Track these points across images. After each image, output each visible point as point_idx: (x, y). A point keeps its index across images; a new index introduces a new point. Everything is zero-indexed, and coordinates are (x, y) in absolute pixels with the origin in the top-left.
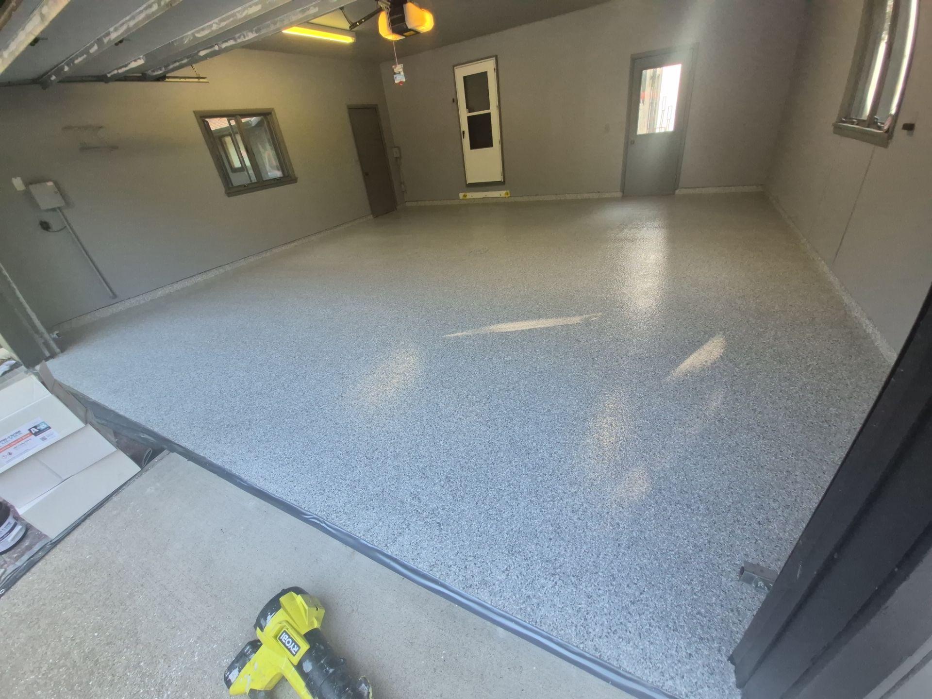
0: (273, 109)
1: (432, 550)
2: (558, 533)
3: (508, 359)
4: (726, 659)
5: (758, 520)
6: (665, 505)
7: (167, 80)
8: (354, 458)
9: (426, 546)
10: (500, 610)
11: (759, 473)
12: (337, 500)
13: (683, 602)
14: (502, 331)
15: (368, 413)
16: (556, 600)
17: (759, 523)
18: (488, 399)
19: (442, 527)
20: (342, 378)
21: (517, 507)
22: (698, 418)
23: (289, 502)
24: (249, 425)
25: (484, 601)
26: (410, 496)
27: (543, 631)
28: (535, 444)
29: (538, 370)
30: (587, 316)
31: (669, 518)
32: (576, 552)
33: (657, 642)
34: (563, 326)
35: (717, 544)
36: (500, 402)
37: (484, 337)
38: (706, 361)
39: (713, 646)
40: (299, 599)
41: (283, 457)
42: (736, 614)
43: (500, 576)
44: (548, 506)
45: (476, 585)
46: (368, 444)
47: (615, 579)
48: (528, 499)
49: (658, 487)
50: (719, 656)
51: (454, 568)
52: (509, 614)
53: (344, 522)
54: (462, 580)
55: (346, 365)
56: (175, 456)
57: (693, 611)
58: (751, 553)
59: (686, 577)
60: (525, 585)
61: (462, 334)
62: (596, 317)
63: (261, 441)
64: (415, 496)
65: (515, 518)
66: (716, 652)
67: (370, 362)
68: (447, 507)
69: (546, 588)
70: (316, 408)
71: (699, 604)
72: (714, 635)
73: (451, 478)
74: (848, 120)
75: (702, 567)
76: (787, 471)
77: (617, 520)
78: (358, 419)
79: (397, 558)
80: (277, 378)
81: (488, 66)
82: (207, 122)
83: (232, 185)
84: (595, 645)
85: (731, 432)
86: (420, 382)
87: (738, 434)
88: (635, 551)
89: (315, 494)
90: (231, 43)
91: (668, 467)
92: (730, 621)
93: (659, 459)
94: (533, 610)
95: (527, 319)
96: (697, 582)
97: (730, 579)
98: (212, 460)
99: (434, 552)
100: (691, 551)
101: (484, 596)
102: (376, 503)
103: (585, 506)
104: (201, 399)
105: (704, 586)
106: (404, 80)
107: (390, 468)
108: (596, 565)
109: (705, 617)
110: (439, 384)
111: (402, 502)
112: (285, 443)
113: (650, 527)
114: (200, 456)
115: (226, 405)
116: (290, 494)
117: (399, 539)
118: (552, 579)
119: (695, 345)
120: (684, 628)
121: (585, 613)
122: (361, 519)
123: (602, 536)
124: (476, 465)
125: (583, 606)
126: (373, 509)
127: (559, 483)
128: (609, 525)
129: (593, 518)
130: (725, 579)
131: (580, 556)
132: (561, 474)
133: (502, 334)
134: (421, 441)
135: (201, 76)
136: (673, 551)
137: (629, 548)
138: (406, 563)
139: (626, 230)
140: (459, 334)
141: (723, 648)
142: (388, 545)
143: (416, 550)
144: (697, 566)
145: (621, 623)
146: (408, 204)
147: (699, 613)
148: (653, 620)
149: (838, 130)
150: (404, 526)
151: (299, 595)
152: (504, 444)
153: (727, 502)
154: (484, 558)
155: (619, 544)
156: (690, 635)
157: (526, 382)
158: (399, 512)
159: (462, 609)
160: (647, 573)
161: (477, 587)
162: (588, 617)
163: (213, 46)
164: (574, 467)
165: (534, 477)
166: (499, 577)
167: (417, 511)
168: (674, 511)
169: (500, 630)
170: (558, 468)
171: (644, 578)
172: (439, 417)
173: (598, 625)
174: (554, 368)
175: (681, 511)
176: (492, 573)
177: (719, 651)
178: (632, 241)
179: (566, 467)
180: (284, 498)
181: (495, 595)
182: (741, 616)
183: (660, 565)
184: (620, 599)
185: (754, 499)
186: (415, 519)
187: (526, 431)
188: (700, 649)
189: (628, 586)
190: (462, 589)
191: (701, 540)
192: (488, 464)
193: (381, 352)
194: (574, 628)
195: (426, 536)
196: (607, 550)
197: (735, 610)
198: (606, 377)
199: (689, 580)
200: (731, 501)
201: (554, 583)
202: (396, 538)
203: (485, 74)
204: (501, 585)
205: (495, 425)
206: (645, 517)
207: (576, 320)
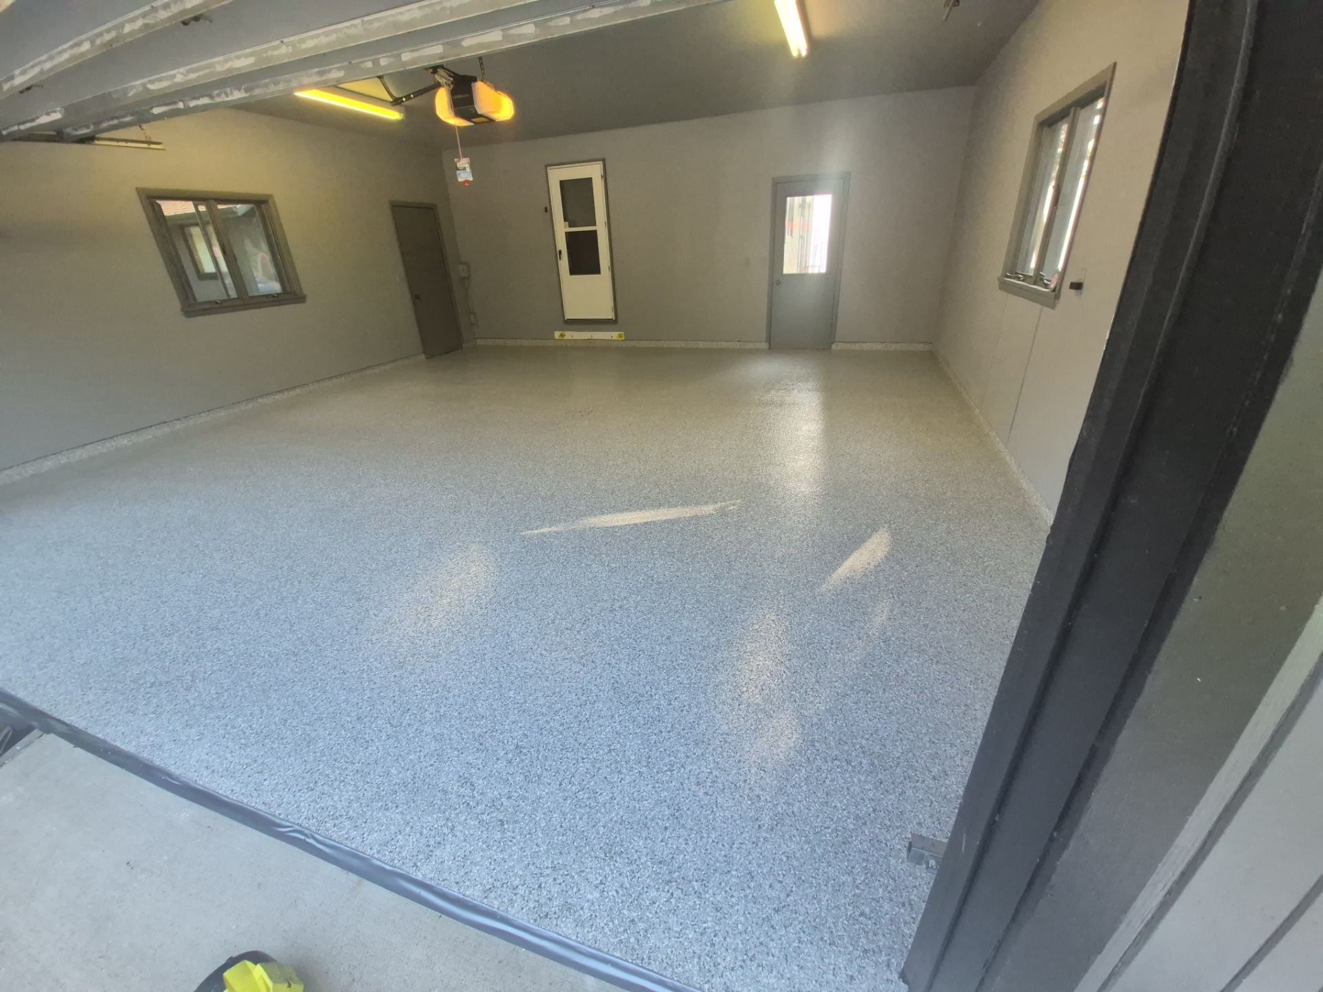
0: (270, 196)
1: (488, 865)
2: (677, 818)
3: (614, 565)
4: (895, 976)
5: (933, 774)
6: (819, 762)
7: (97, 142)
8: (370, 727)
9: (478, 859)
10: (590, 947)
11: (933, 710)
12: (336, 798)
13: (843, 901)
14: (607, 525)
15: (398, 653)
16: (672, 920)
17: (934, 778)
18: (584, 624)
19: (506, 826)
20: (359, 600)
21: (620, 784)
22: (859, 639)
23: (253, 807)
24: (192, 681)
25: (566, 937)
26: (459, 781)
27: (652, 971)
28: (648, 688)
29: (655, 580)
30: (723, 504)
31: (824, 781)
32: (701, 844)
33: (809, 965)
34: (691, 518)
35: (885, 812)
36: (601, 627)
37: (581, 534)
38: (869, 563)
39: (880, 960)
40: (258, 971)
41: (249, 731)
42: (909, 909)
43: (592, 894)
44: (664, 779)
45: (555, 913)
46: (394, 702)
47: (753, 877)
48: (637, 771)
49: (810, 737)
50: (888, 973)
51: (521, 891)
52: (602, 952)
53: (346, 834)
54: (534, 908)
55: (367, 579)
56: (51, 738)
57: (854, 912)
58: (925, 820)
59: (846, 864)
60: (628, 904)
61: (549, 530)
62: (734, 505)
63: (210, 708)
64: (466, 781)
65: (615, 801)
66: (885, 968)
67: (406, 573)
68: (515, 794)
69: (658, 903)
70: (312, 648)
71: (862, 901)
72: (881, 943)
73: (524, 748)
74: (1014, 275)
75: (866, 847)
76: (966, 705)
77: (757, 791)
78: (380, 663)
79: (432, 883)
80: (247, 602)
81: (593, 171)
82: (159, 206)
83: (195, 299)
84: (725, 983)
85: (899, 656)
86: (484, 602)
87: (907, 659)
88: (781, 833)
89: (300, 790)
90: (205, 101)
91: (823, 708)
92: (902, 920)
93: (811, 699)
94: (638, 942)
95: (641, 507)
96: (859, 870)
97: (900, 860)
98: (118, 744)
99: (492, 867)
100: (851, 826)
101: (567, 929)
102: (401, 797)
103: (714, 774)
104: (107, 640)
105: (869, 875)
106: (471, 179)
107: (428, 739)
108: (728, 860)
109: (870, 919)
110: (513, 604)
111: (445, 792)
112: (254, 709)
113: (799, 797)
114: (97, 737)
115: (152, 649)
116: (255, 794)
117: (438, 852)
118: (667, 888)
119: (855, 542)
120: (843, 939)
121: (713, 935)
122: (375, 825)
123: (736, 816)
124: (562, 724)
125: (709, 924)
126: (397, 807)
127: (679, 743)
128: (746, 798)
129: (726, 790)
130: (894, 861)
131: (707, 850)
132: (683, 730)
133: (606, 529)
134: (480, 693)
135: (154, 140)
136: (829, 828)
137: (772, 830)
138: (446, 890)
139: (772, 392)
140: (545, 530)
141: (893, 960)
142: (419, 864)
143: (463, 867)
144: (860, 846)
145: (761, 943)
146: (480, 342)
147: (862, 914)
148: (804, 932)
149: (1004, 286)
150: (446, 831)
151: (258, 965)
152: (604, 691)
153: (895, 753)
154: (569, 868)
155: (759, 826)
156: (851, 949)
157: (639, 598)
158: (439, 808)
159: (531, 954)
160: (796, 863)
161: (557, 916)
162: (716, 940)
163: (175, 103)
164: (700, 718)
165: (646, 737)
166: (590, 897)
167: (468, 804)
168: (831, 770)
169: (590, 980)
170: (680, 720)
171: (792, 872)
172: (510, 654)
173: (730, 951)
174: (678, 576)
175: (839, 770)
176: (579, 890)
177: (888, 966)
178: (780, 405)
179: (691, 718)
180: (245, 801)
181: (583, 926)
182: (914, 911)
183: (813, 851)
184: (759, 907)
185: (928, 745)
186: (463, 818)
187: (637, 669)
188: (864, 968)
189: (771, 886)
190: (532, 921)
191: (864, 809)
192: (580, 721)
193: (426, 557)
194: (696, 960)
195: (481, 844)
196: (743, 836)
197: (907, 904)
198: (746, 588)
199: (850, 868)
200: (901, 751)
201: (669, 894)
202: (432, 851)
203: (588, 181)
204: (592, 908)
205: (593, 662)
206: (794, 783)
207: (709, 509)
